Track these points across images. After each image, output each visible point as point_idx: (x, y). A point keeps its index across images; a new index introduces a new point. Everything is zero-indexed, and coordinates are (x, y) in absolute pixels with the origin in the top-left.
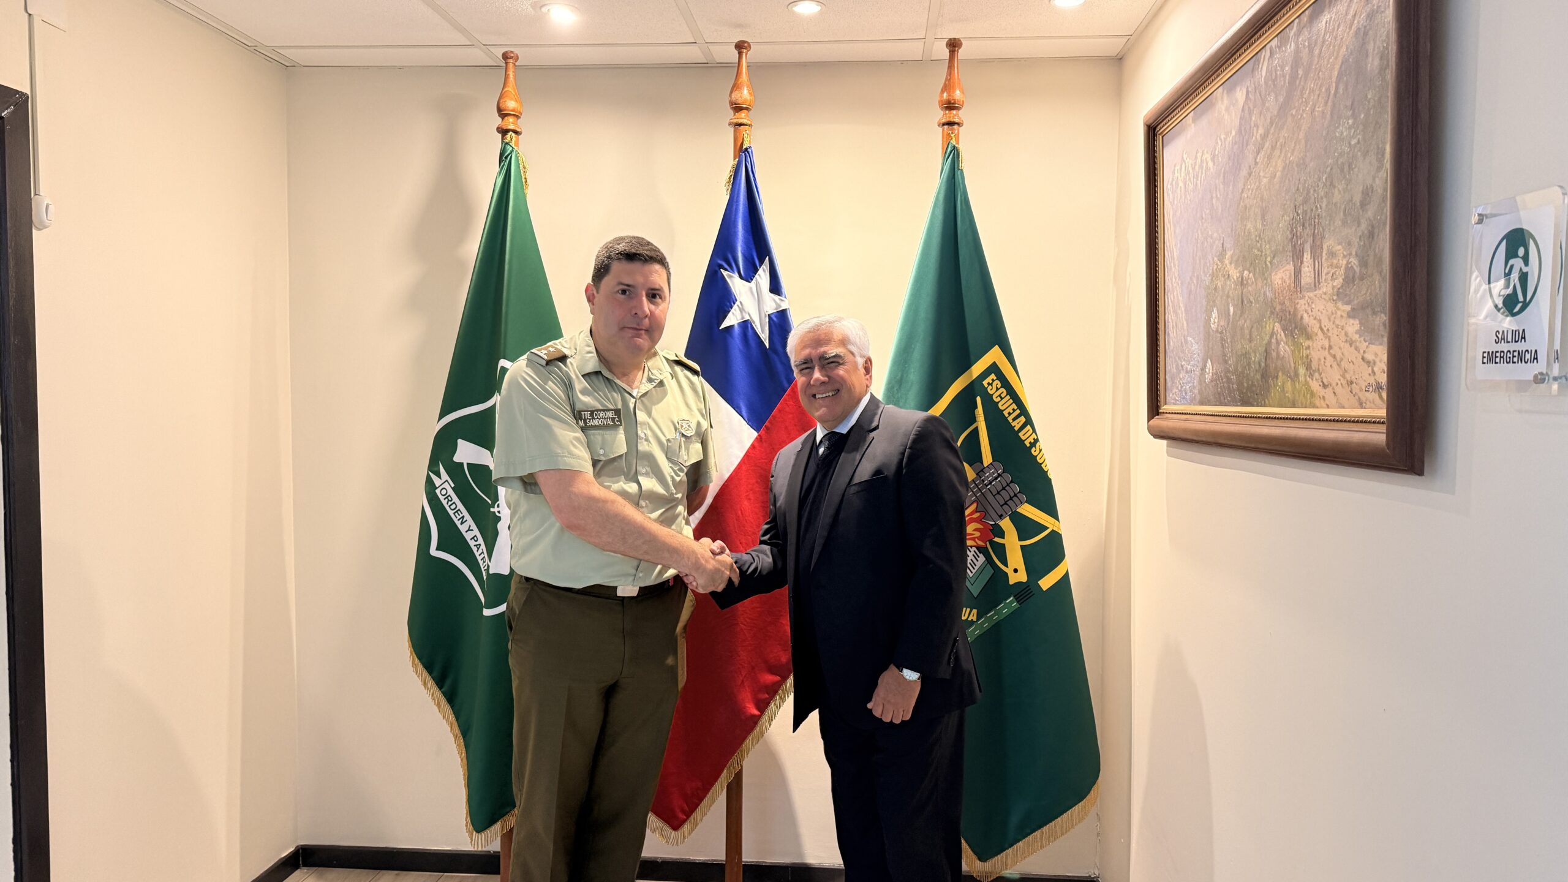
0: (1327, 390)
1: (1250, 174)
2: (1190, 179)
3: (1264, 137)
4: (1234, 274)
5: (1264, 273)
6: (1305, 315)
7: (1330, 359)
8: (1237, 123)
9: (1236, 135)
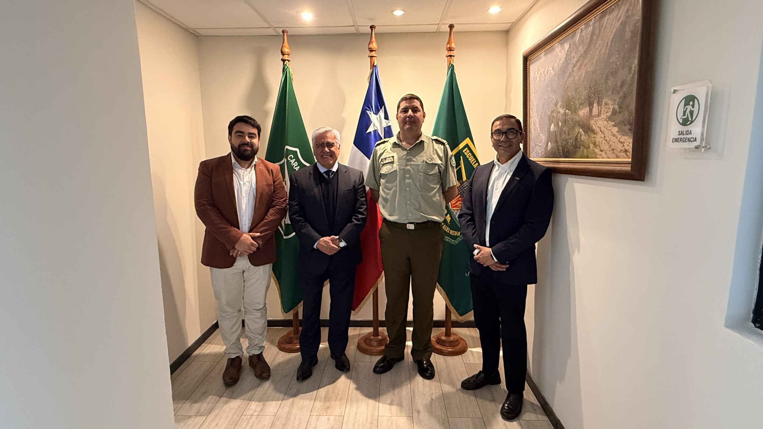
0: (603, 152)
1: (570, 75)
2: (542, 77)
3: (577, 61)
4: (562, 111)
5: (575, 111)
6: (594, 126)
7: (604, 142)
8: (565, 56)
9: (564, 60)
